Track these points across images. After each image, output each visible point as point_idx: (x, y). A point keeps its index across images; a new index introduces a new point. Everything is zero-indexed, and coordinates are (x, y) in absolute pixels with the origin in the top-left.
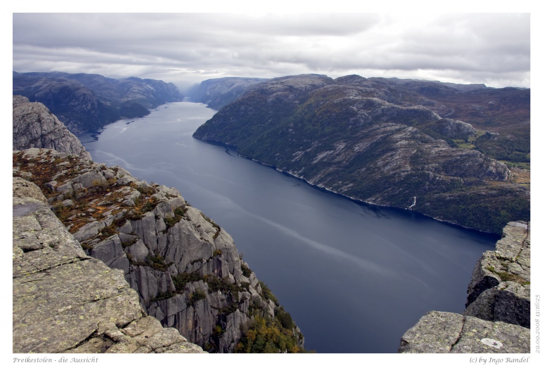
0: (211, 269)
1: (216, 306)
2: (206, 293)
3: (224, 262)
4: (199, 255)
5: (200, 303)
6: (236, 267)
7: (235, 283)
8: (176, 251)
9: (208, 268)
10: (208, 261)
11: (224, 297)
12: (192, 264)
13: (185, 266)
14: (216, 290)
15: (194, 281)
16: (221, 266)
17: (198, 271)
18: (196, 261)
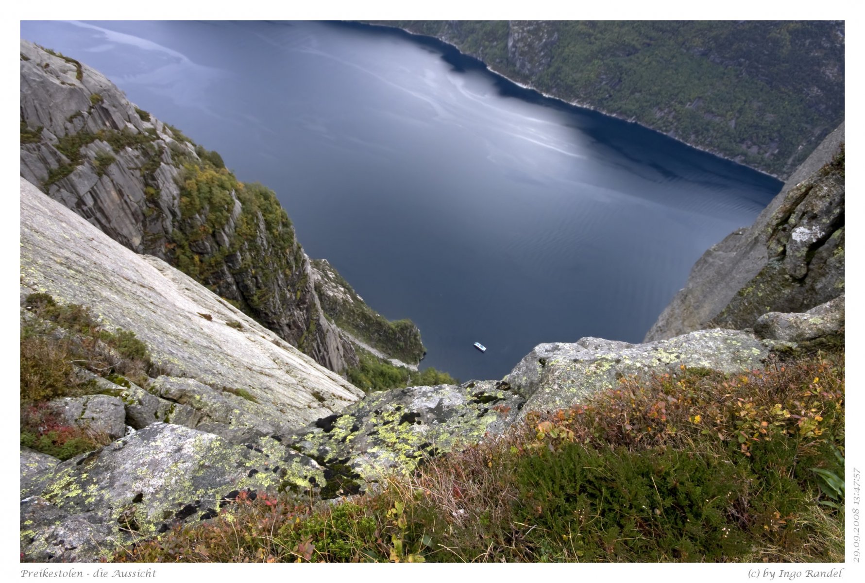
0: (100, 122)
1: (132, 166)
2: (112, 154)
3: (111, 110)
4: (73, 107)
5: (113, 168)
6: (130, 113)
7: (140, 133)
8: (37, 110)
9: (94, 120)
10: (90, 113)
11: (136, 153)
12: (71, 121)
13: (63, 127)
14: (122, 147)
15: (87, 143)
16: (110, 115)
17: (85, 129)
18: (75, 116)
